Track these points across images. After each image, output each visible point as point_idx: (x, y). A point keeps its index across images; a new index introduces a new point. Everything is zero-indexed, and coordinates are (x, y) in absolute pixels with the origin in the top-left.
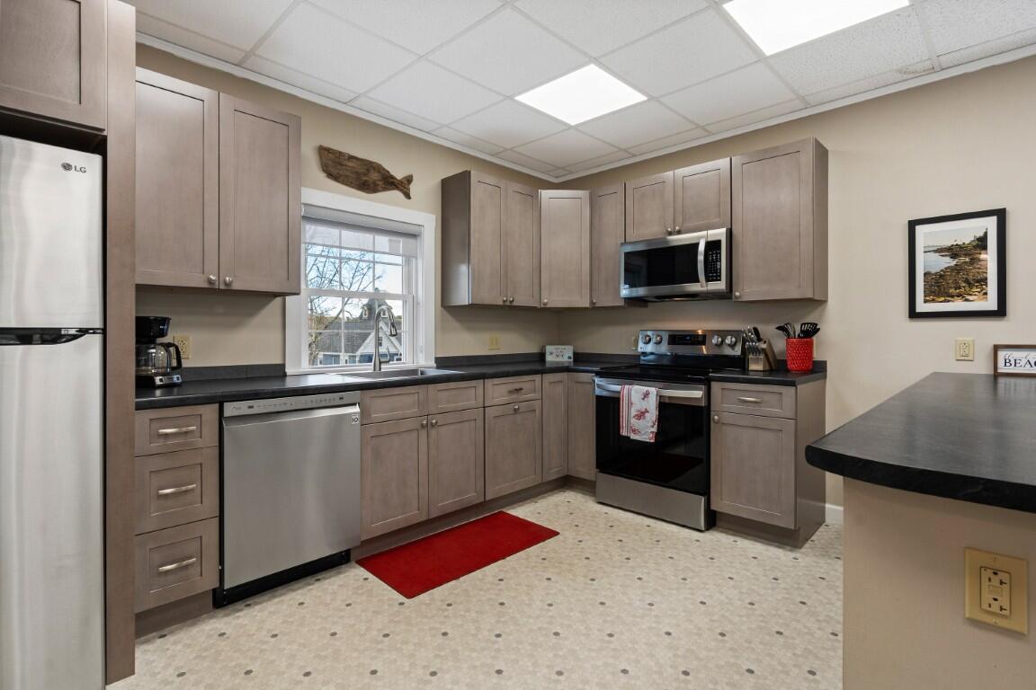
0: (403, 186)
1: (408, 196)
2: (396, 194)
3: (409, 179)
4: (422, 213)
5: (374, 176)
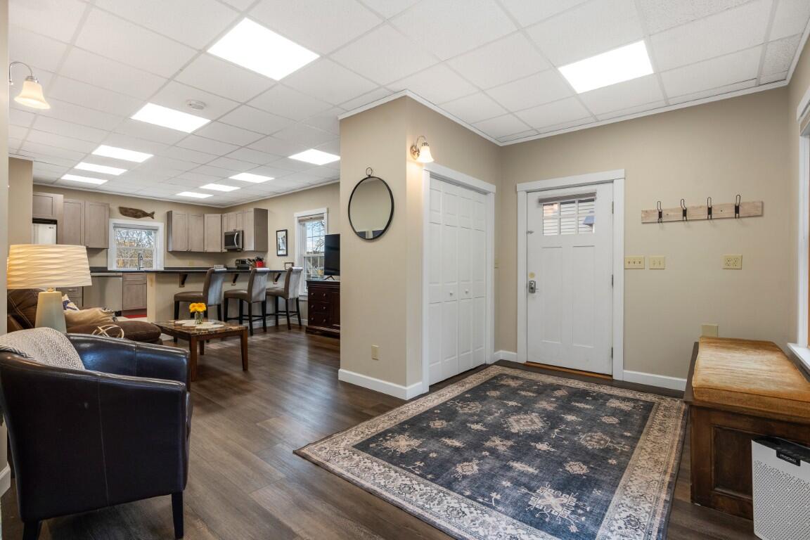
0: (151, 215)
1: (153, 218)
2: (149, 218)
3: (153, 213)
4: (159, 223)
5: (139, 213)
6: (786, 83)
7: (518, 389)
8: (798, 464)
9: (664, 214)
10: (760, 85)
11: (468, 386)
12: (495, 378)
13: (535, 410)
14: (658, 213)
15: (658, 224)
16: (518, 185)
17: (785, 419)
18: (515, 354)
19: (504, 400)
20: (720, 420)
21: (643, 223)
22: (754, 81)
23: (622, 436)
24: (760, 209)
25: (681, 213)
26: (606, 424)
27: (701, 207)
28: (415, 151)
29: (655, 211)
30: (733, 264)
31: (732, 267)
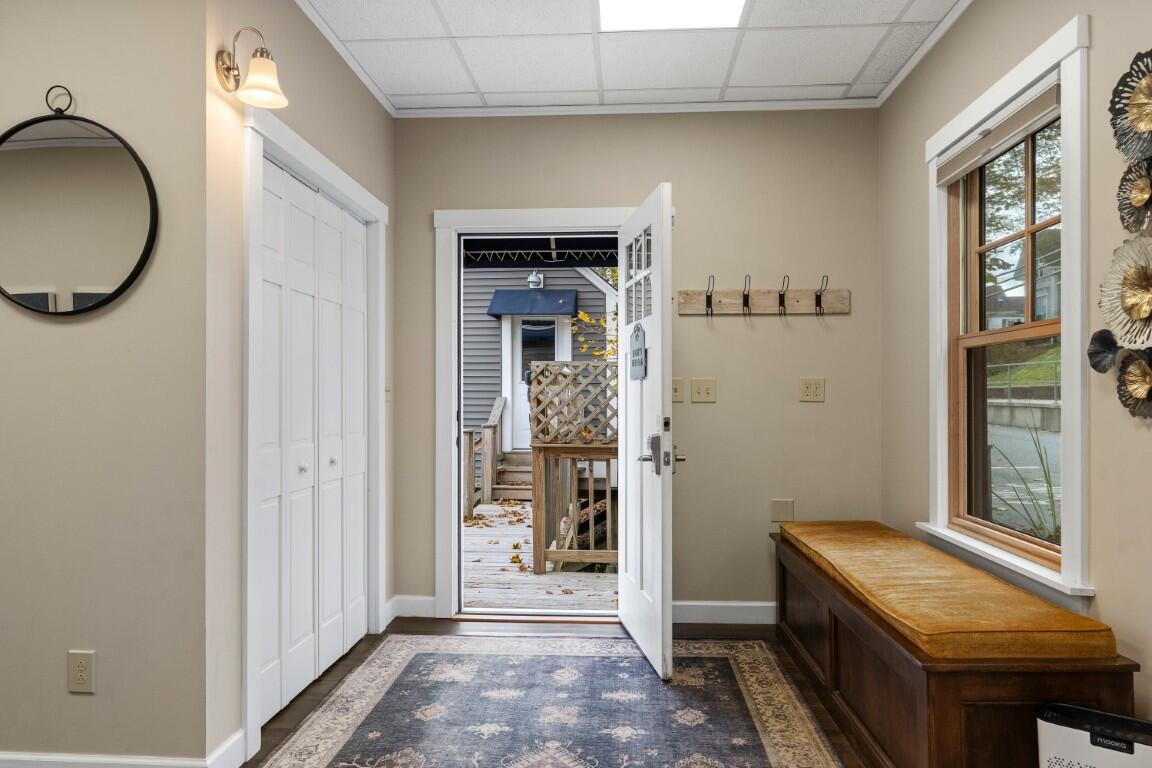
6: (878, 103)
7: (480, 687)
8: (1130, 750)
9: (715, 299)
10: (847, 98)
11: (362, 707)
12: (411, 668)
13: (547, 733)
14: (704, 298)
15: (704, 319)
16: (437, 213)
17: (1068, 667)
18: (432, 598)
19: (465, 724)
20: (973, 692)
21: (681, 315)
22: (844, 88)
23: (734, 748)
24: (847, 301)
25: (741, 301)
26: (690, 728)
27: (769, 292)
28: (228, 67)
29: (700, 294)
30: (813, 394)
31: (811, 398)
